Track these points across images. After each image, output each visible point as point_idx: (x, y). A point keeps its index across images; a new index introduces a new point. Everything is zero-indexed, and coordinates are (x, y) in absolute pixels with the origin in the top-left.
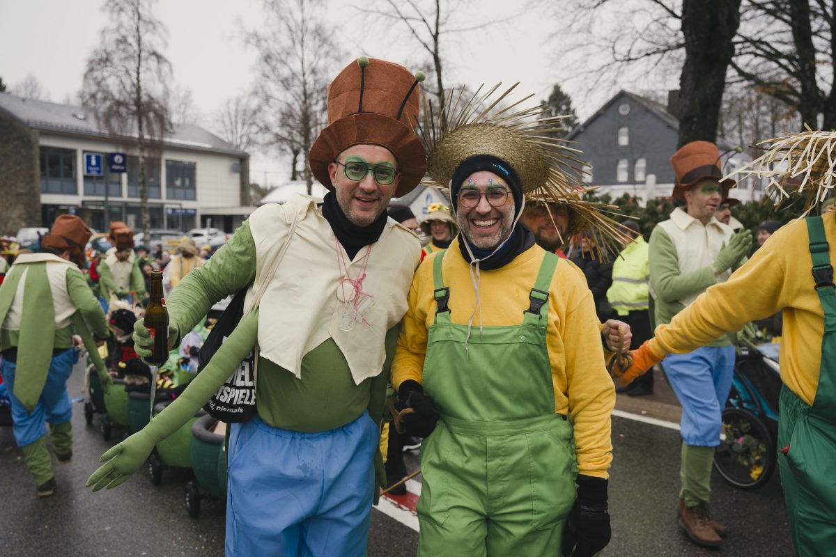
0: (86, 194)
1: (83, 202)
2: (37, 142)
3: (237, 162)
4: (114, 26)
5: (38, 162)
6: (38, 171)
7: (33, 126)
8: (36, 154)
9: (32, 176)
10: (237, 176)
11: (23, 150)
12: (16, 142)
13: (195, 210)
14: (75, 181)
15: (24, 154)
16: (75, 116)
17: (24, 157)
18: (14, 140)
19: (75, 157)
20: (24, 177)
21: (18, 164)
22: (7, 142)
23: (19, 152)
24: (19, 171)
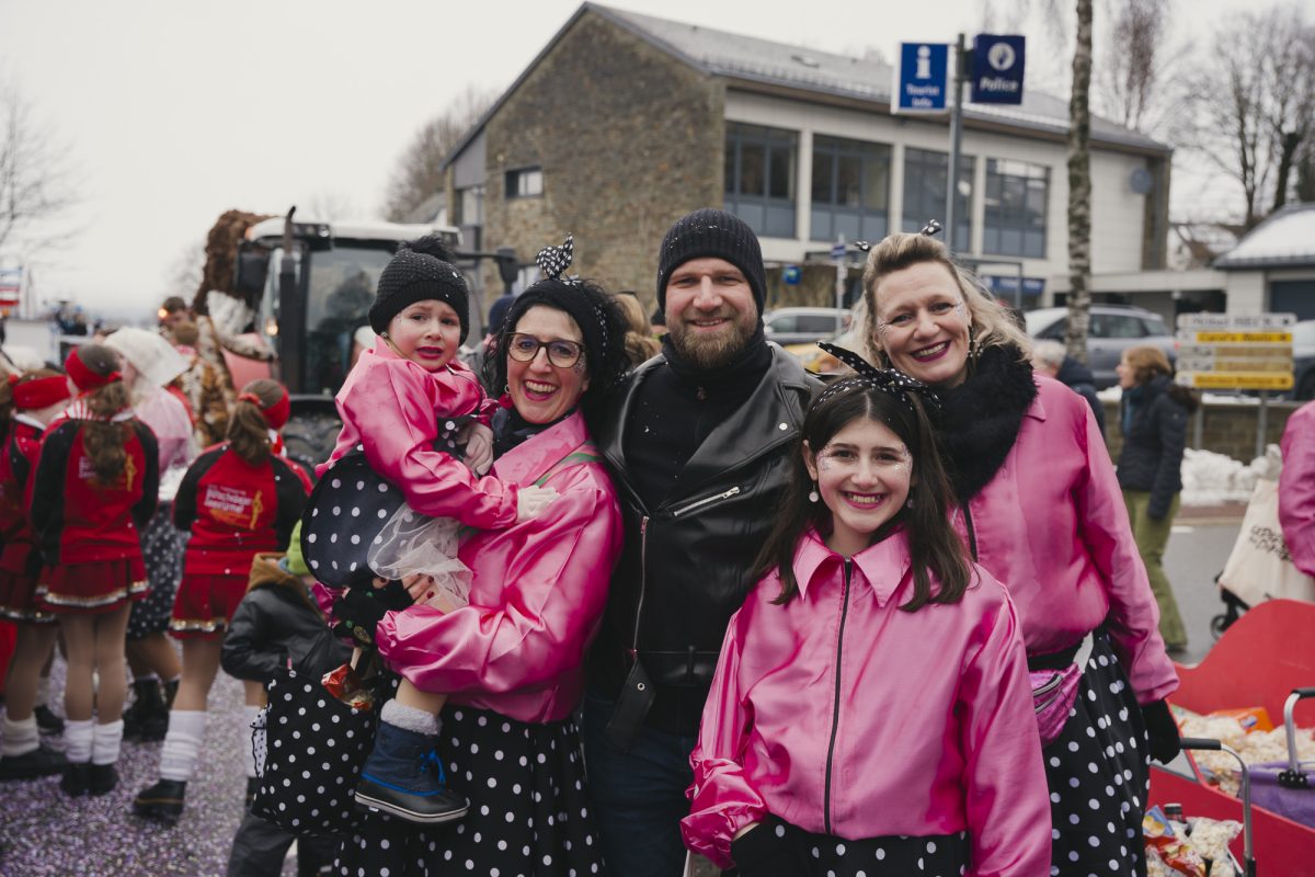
0: (813, 238)
1: (808, 255)
2: (721, 109)
3: (1140, 165)
5: (721, 158)
6: (719, 177)
7: (716, 70)
8: (717, 137)
9: (705, 191)
10: (1139, 201)
11: (690, 131)
12: (677, 114)
13: (1042, 281)
14: (794, 206)
15: (693, 141)
16: (797, 59)
17: (692, 147)
18: (674, 109)
19: (796, 148)
20: (688, 195)
21: (679, 165)
22: (658, 116)
23: (683, 137)
24: (679, 181)
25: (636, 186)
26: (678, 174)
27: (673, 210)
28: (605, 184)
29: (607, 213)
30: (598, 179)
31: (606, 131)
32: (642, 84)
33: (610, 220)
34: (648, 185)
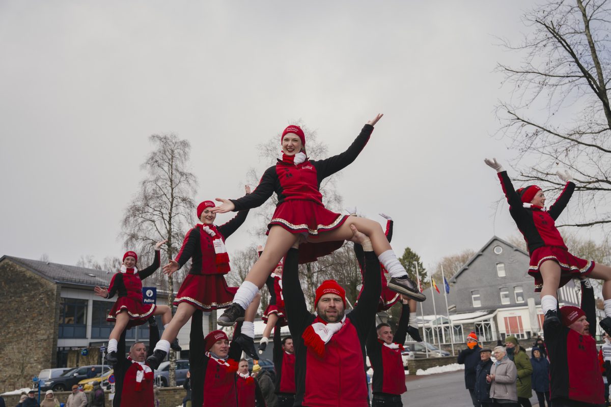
0: (92, 338)
1: (90, 344)
2: (59, 294)
4: (153, 178)
7: (58, 281)
11: (46, 302)
12: (41, 296)
14: (85, 327)
15: (48, 306)
16: (87, 274)
17: (48, 308)
18: (40, 295)
19: (87, 306)
20: (44, 325)
21: (41, 314)
22: (33, 297)
23: (44, 304)
24: (41, 320)
25: (22, 322)
26: (41, 318)
27: (38, 331)
28: (8, 322)
29: (9, 333)
30: (5, 320)
31: (10, 302)
32: (27, 285)
33: (10, 335)
34: (28, 322)
